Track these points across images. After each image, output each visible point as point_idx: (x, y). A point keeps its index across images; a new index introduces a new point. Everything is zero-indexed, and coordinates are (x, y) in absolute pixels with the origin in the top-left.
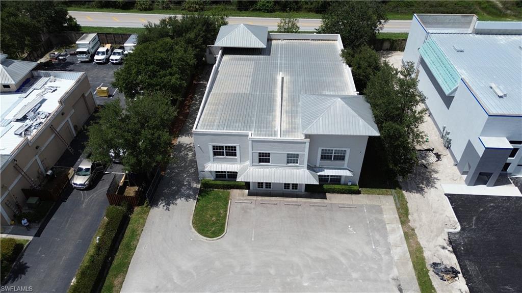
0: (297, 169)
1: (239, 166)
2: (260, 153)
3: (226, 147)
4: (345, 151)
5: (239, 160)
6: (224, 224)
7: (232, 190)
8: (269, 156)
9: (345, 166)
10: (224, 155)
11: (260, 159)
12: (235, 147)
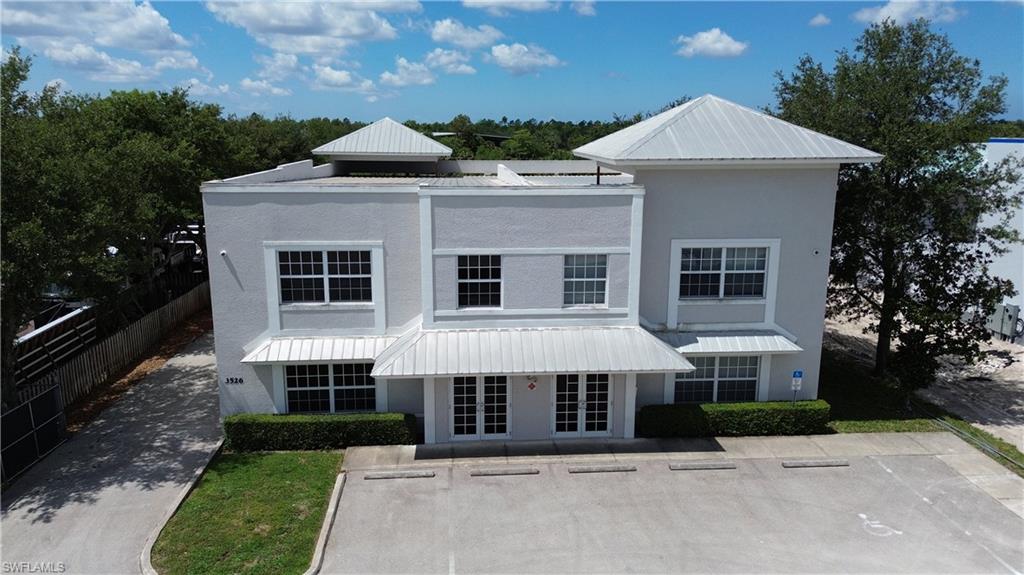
0: (605, 326)
1: (380, 341)
2: (462, 259)
3: (332, 255)
4: (763, 252)
5: (380, 316)
6: (312, 543)
7: (349, 449)
8: (497, 274)
9: (769, 322)
10: (321, 298)
11: (462, 287)
12: (366, 255)
